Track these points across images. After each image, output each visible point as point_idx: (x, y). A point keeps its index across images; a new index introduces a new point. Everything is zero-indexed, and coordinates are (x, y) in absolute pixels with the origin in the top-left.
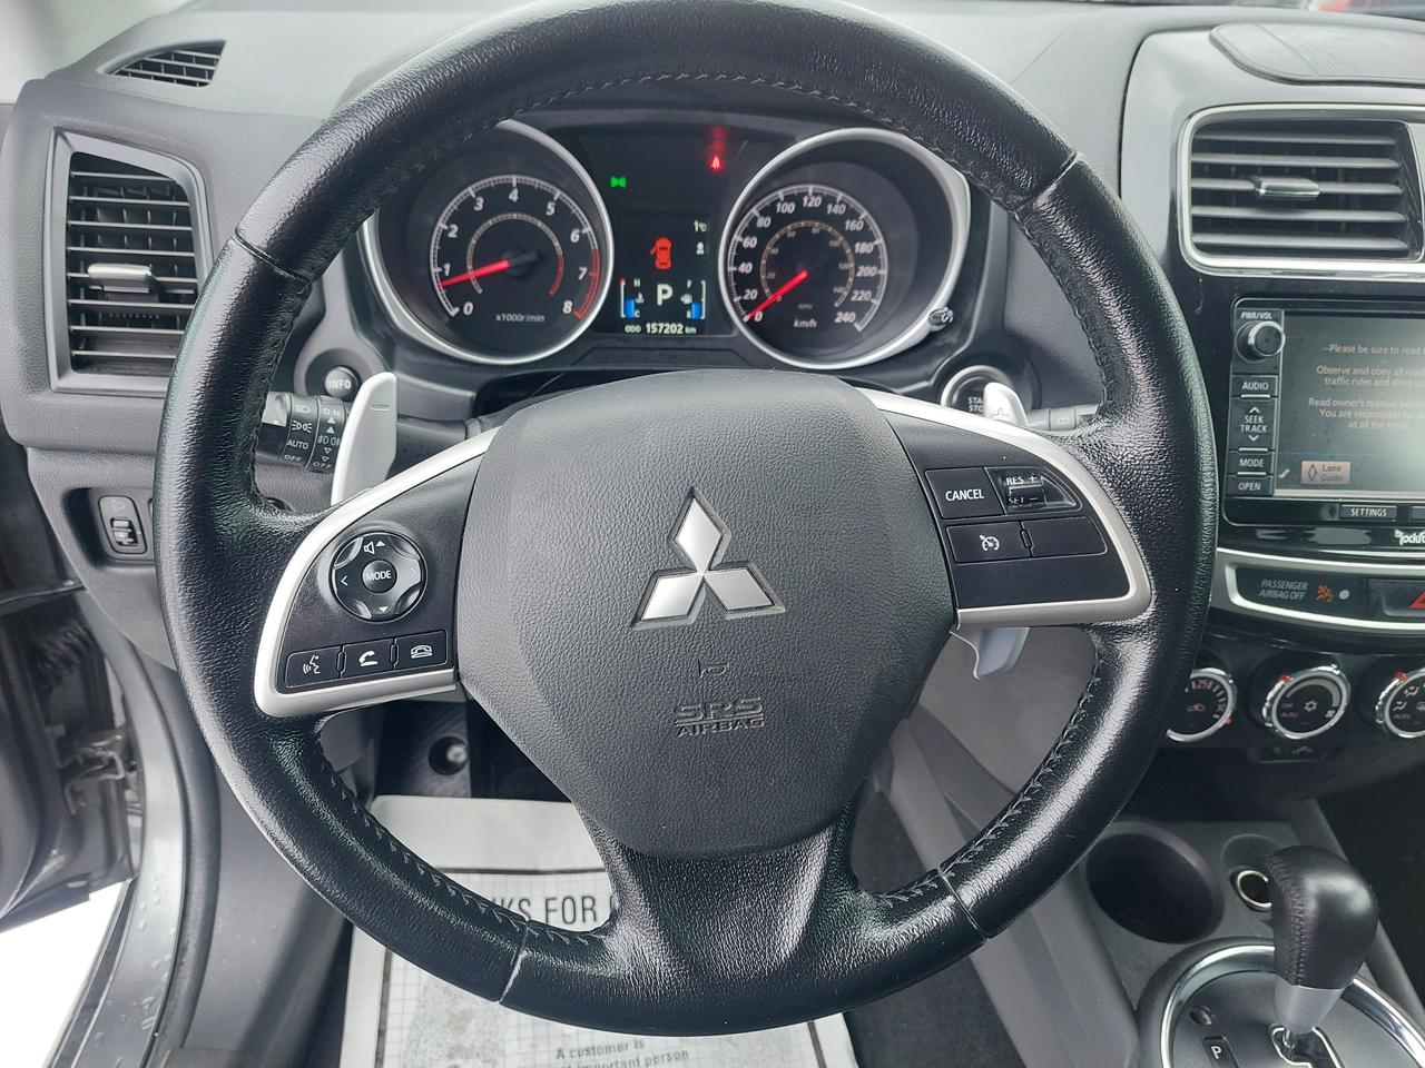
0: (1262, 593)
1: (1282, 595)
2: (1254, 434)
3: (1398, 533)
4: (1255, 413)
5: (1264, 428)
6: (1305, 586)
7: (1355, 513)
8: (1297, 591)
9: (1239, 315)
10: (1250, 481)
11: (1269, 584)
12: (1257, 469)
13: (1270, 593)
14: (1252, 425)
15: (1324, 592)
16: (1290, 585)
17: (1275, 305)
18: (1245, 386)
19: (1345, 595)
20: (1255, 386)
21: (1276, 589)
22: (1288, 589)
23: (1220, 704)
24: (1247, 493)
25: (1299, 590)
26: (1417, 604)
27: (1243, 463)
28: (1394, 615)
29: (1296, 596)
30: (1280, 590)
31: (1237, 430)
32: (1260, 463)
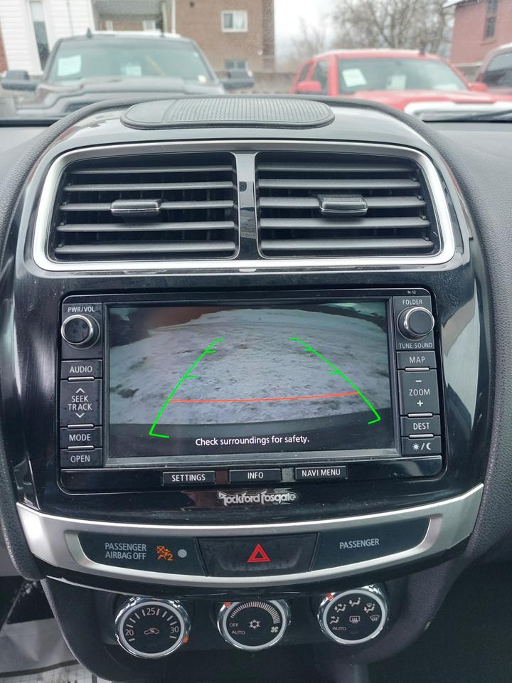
0: (108, 554)
1: (126, 556)
2: (80, 412)
4: (80, 393)
5: (89, 407)
6: (144, 547)
7: (175, 479)
8: (138, 552)
9: (66, 311)
10: (84, 454)
11: (111, 546)
12: (85, 443)
13: (114, 555)
14: (78, 404)
15: (163, 552)
16: (131, 547)
17: (96, 300)
18: (72, 370)
19: (182, 553)
20: (80, 369)
21: (119, 551)
22: (130, 551)
23: (174, 626)
24: (79, 465)
25: (140, 552)
26: (252, 559)
27: (72, 438)
28: (233, 570)
29: (139, 556)
30: (122, 551)
31: (66, 409)
32: (88, 437)
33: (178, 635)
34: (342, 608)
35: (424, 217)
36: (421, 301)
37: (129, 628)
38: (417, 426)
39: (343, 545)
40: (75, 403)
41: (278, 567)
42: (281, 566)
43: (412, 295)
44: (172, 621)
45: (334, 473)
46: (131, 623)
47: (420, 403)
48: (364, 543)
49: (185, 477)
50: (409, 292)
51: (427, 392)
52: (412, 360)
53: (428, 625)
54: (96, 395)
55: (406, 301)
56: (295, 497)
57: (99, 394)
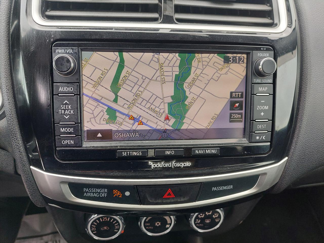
0: (85, 194)
1: (95, 195)
2: (66, 115)
3: (150, 163)
4: (66, 104)
5: (72, 112)
6: (106, 190)
7: (124, 154)
8: (103, 193)
9: (55, 52)
10: (70, 140)
11: (87, 190)
13: (89, 194)
14: (65, 110)
15: (117, 193)
16: (99, 191)
17: (73, 45)
18: (60, 89)
19: (127, 194)
20: (66, 89)
21: (91, 192)
22: (98, 192)
23: (117, 225)
24: (67, 146)
25: (104, 193)
26: (166, 196)
27: (62, 130)
28: (155, 202)
29: (103, 195)
30: (93, 193)
31: (57, 113)
32: (72, 130)
33: (118, 230)
34: (202, 216)
35: (268, 5)
36: (268, 55)
37: (93, 227)
38: (260, 127)
39: (214, 189)
40: (63, 109)
41: (179, 200)
42: (180, 199)
43: (263, 50)
44: (116, 223)
45: (213, 151)
46: (94, 225)
47: (262, 114)
48: (225, 188)
49: (130, 153)
50: (262, 49)
51: (266, 108)
52: (260, 89)
53: (241, 222)
54: (76, 105)
55: (259, 54)
56: (190, 164)
57: (77, 104)
